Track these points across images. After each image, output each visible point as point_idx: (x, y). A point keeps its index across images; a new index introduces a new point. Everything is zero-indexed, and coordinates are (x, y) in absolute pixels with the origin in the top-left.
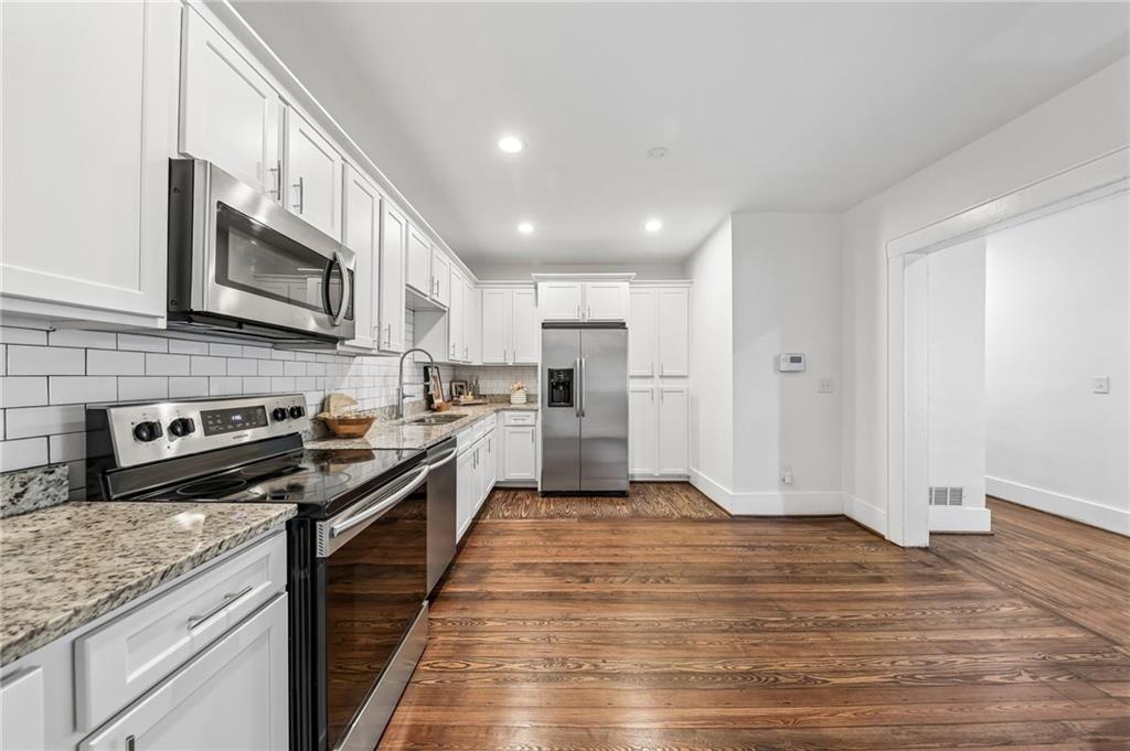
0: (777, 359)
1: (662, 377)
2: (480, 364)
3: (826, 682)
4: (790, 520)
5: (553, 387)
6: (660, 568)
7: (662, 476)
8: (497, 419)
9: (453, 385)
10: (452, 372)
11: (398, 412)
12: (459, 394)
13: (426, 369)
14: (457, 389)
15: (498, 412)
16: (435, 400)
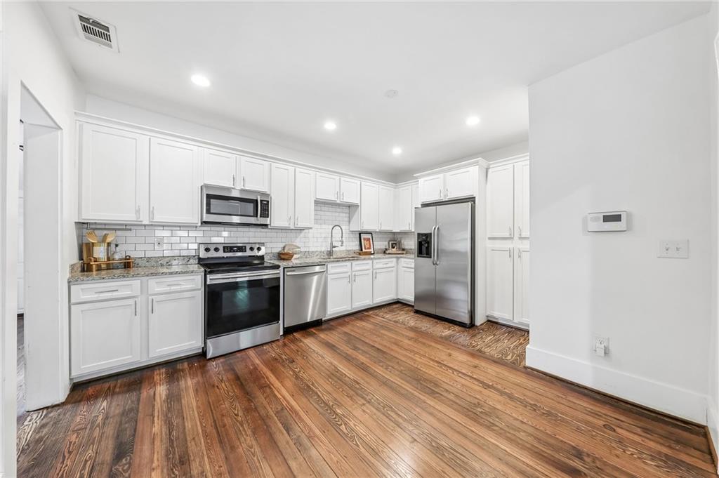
0: (585, 220)
1: (521, 238)
2: (399, 231)
3: (358, 446)
4: (598, 397)
5: (420, 244)
6: (398, 362)
7: (520, 323)
8: (397, 263)
9: (390, 243)
10: (391, 236)
11: (330, 253)
12: (393, 247)
13: (360, 234)
14: (392, 245)
15: (398, 258)
16: (364, 250)
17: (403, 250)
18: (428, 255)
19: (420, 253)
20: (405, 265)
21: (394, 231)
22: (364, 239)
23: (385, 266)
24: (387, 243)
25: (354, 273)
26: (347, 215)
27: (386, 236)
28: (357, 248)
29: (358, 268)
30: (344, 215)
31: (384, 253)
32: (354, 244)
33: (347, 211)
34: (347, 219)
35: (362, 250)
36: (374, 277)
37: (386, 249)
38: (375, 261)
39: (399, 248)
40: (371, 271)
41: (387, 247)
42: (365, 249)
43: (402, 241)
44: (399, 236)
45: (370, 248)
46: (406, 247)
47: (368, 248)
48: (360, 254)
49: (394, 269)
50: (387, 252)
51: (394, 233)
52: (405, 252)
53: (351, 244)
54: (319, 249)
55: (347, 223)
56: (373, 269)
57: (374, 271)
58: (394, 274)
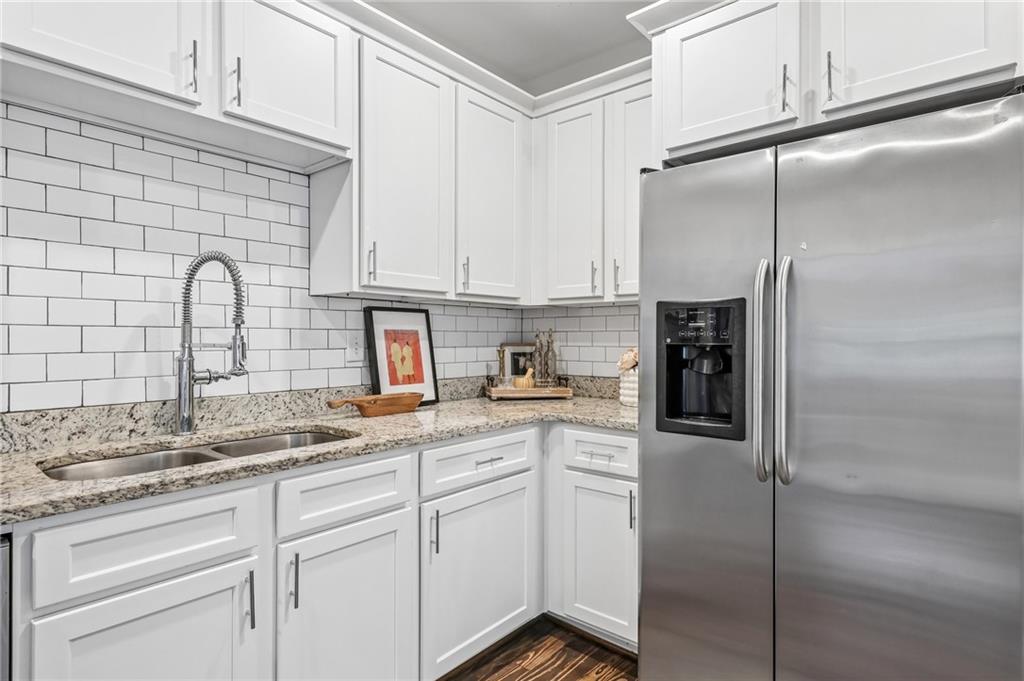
5: (673, 364)
8: (543, 450)
9: (508, 351)
10: (508, 324)
11: (181, 414)
12: (518, 371)
13: (368, 313)
14: (515, 362)
15: (545, 425)
16: (387, 389)
17: (562, 380)
18: (729, 421)
19: (672, 407)
20: (582, 460)
21: (523, 302)
22: (393, 336)
23: (487, 471)
24: (491, 353)
25: (287, 551)
26: (298, 216)
27: (489, 323)
28: (353, 378)
29: (312, 516)
30: (282, 213)
31: (484, 394)
32: (336, 358)
33: (296, 191)
34: (295, 236)
35: (375, 388)
36: (431, 536)
37: (490, 379)
38: (431, 455)
39: (545, 374)
40: (410, 509)
41: (494, 372)
42: (394, 381)
43: (556, 346)
44: (543, 325)
45: (416, 378)
46: (572, 369)
47: (409, 380)
48: (363, 411)
49: (529, 480)
50: (495, 392)
51: (522, 313)
52: (569, 392)
53: (322, 358)
54: (97, 396)
55: (298, 256)
56: (422, 500)
57: (429, 509)
58: (528, 502)
